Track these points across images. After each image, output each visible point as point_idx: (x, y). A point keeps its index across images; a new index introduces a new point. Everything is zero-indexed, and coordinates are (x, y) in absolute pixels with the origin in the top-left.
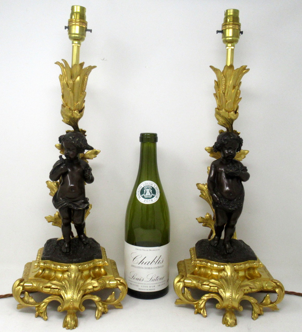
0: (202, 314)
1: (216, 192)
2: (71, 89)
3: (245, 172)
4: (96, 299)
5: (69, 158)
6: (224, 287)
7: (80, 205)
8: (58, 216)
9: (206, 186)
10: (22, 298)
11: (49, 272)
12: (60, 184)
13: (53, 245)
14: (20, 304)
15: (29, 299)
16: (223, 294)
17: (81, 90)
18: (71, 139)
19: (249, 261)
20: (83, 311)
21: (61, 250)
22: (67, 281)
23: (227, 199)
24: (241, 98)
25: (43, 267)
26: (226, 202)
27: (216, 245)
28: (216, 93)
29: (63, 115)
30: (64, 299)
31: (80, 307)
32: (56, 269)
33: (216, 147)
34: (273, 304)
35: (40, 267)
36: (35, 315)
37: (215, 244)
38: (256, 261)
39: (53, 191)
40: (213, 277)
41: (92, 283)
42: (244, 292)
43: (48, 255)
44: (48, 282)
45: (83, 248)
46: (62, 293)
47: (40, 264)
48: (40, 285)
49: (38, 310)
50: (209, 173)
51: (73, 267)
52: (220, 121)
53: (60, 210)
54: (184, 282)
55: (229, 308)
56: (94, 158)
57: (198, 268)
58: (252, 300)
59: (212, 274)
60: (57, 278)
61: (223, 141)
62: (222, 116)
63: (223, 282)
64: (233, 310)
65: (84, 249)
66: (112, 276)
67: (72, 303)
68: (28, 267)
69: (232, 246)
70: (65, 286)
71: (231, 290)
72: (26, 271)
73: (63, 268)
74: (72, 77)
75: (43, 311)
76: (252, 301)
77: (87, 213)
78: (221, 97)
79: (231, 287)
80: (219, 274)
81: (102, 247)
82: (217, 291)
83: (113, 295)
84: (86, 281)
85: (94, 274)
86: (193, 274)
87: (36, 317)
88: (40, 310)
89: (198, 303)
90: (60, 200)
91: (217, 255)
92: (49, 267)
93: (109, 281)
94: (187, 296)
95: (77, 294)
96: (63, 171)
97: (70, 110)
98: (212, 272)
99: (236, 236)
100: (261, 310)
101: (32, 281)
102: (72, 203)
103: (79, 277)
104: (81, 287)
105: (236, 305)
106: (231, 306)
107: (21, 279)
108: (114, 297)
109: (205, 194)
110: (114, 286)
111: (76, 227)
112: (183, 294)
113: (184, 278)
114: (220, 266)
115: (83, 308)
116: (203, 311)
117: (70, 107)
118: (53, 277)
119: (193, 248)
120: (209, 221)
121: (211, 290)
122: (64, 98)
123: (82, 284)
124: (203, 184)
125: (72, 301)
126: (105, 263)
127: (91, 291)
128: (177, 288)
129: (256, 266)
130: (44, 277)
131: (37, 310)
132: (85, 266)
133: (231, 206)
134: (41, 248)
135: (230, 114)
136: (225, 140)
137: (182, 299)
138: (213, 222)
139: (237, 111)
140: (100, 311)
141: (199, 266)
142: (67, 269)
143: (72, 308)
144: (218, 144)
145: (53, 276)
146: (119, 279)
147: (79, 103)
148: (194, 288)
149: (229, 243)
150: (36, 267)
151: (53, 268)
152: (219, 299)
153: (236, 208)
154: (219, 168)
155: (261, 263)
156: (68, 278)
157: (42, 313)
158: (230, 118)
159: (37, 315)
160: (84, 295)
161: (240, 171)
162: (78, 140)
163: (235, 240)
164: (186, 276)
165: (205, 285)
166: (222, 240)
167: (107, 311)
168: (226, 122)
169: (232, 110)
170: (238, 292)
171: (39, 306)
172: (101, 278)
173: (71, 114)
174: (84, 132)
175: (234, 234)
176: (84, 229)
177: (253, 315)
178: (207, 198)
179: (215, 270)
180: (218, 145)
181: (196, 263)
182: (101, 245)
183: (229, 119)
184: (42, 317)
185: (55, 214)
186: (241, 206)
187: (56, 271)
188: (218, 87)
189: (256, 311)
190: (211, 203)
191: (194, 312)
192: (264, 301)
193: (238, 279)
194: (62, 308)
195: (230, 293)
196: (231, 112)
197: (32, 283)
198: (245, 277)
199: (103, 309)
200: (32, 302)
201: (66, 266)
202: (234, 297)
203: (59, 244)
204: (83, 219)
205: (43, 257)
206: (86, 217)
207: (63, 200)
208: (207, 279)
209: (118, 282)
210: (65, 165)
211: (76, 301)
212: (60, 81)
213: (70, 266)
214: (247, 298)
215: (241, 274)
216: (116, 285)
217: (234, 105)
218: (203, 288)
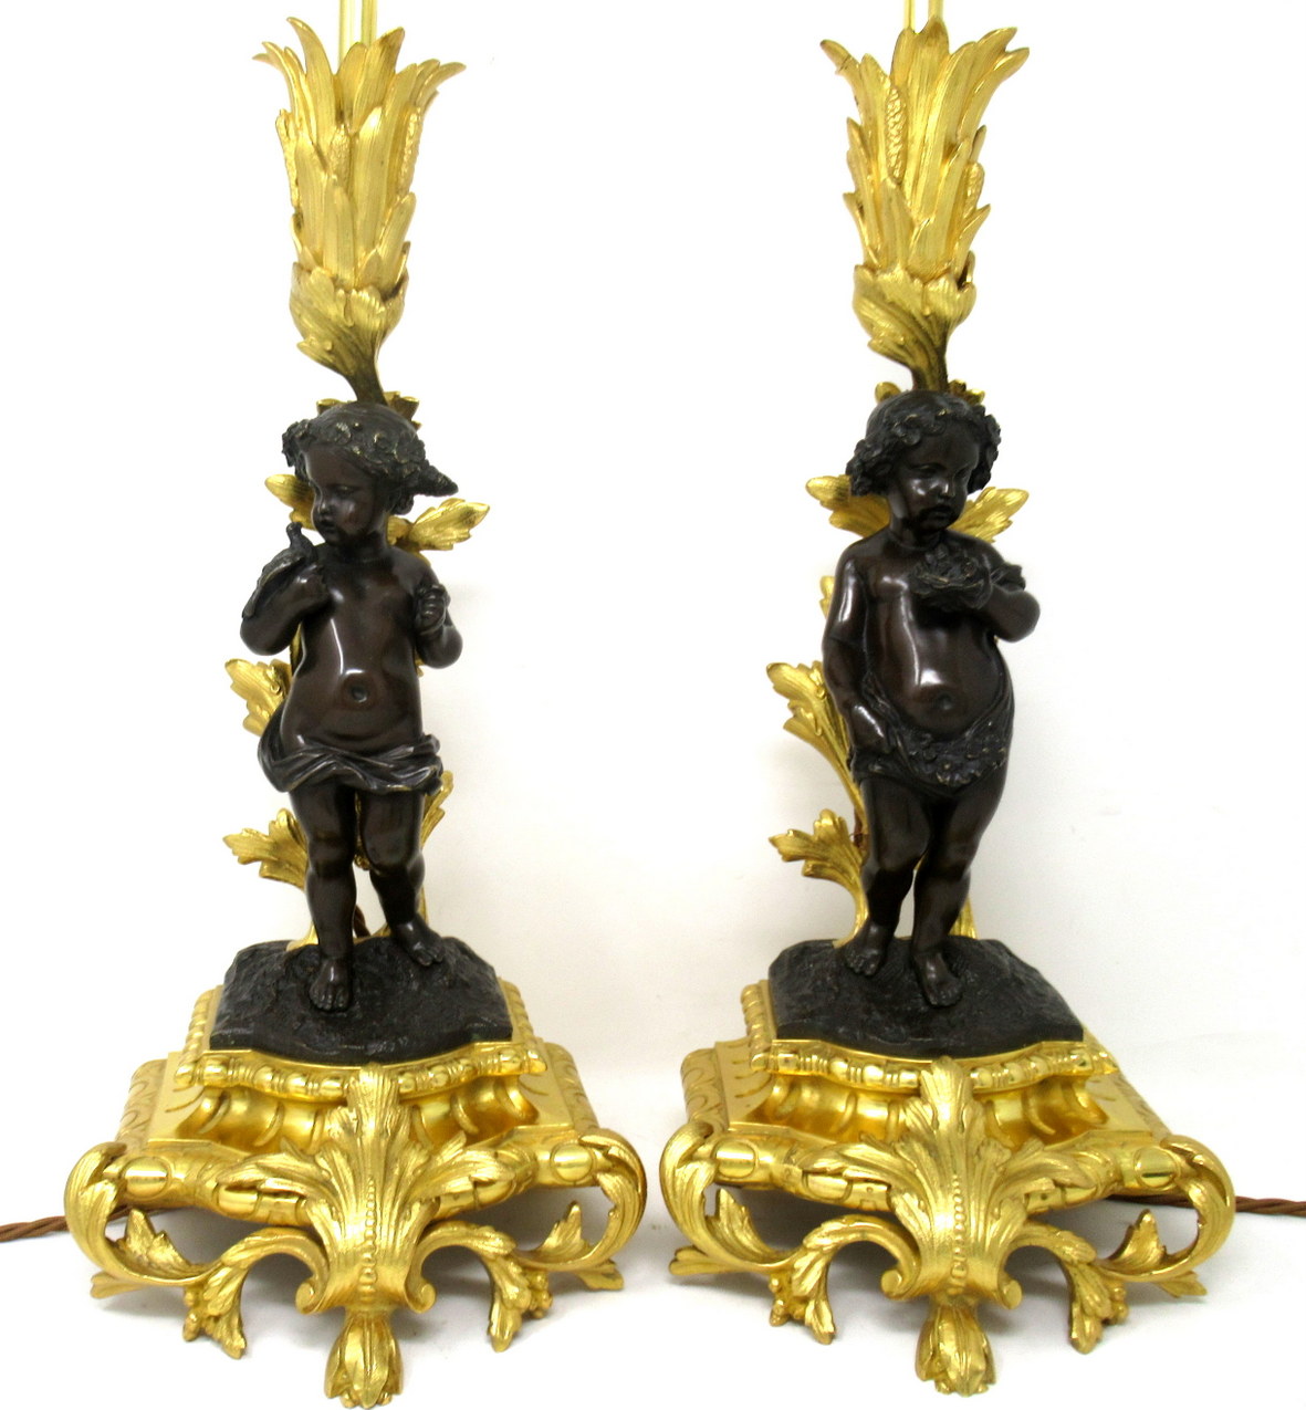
0: (810, 1327)
1: (868, 698)
2: (335, 172)
3: (1015, 589)
4: (491, 1243)
5: (334, 538)
6: (920, 1182)
7: (395, 770)
8: (288, 832)
9: (817, 676)
10: (111, 1244)
11: (249, 1111)
12: (293, 670)
13: (265, 974)
14: (105, 1274)
15: (149, 1248)
16: (916, 1223)
17: (389, 183)
18: (343, 434)
19: (1044, 1043)
20: (428, 1307)
21: (306, 997)
22: (343, 1152)
23: (928, 731)
24: (987, 207)
25: (217, 1081)
26: (924, 743)
27: (872, 966)
28: (858, 190)
29: (300, 316)
30: (328, 1250)
31: (411, 1289)
32: (284, 1096)
33: (863, 463)
34: (1176, 1266)
35: (206, 1084)
36: (185, 1328)
37: (867, 963)
38: (1078, 1044)
39: (261, 708)
40: (862, 1132)
41: (468, 1163)
42: (1025, 1208)
43: (245, 1024)
44: (246, 1160)
45: (415, 986)
46: (318, 1215)
47: (203, 1067)
48: (206, 1176)
49: (197, 1303)
50: (828, 611)
51: (370, 1082)
52: (881, 329)
53: (297, 797)
54: (712, 1158)
55: (952, 1291)
56: (456, 545)
57: (786, 1088)
58: (1070, 1248)
59: (855, 1118)
60: (288, 1139)
61: (899, 432)
62: (892, 304)
63: (916, 1157)
64: (972, 1301)
65: (419, 992)
66: (565, 1125)
67: (369, 1270)
68: (146, 1084)
69: (956, 974)
70: (334, 1181)
71: (958, 1200)
72: (137, 1104)
73: (318, 1090)
74: (340, 116)
75: (223, 1311)
76: (1068, 1250)
77: (431, 817)
78: (885, 205)
79: (956, 1184)
80: (893, 1112)
81: (506, 984)
82: (883, 1205)
83: (571, 1220)
84: (435, 1152)
85: (477, 1115)
86: (760, 1115)
87: (191, 1340)
88: (206, 1306)
89: (791, 1269)
90: (298, 749)
91: (877, 1016)
92: (247, 1084)
93: (554, 1151)
94: (733, 1232)
95: (393, 1223)
96: (308, 603)
97: (336, 288)
98: (855, 1107)
99: (969, 921)
100: (1117, 1297)
101: (164, 1158)
102: (356, 761)
103: (403, 1132)
104: (413, 1186)
105: (986, 1275)
106: (963, 1284)
107: (108, 1144)
108: (579, 1232)
109: (810, 716)
110: (578, 1176)
111: (377, 882)
112: (710, 1222)
113: (714, 1138)
114: (895, 1076)
115: (426, 1292)
116: (817, 1310)
117: (334, 272)
118: (271, 1134)
119: (758, 987)
120: (835, 850)
121: (853, 1200)
122: (305, 229)
123: (419, 1171)
124: (801, 667)
125: (369, 1261)
126: (529, 1060)
127: (465, 1202)
128: (678, 1194)
129: (1079, 1072)
130: (223, 1136)
131: (191, 1304)
132: (431, 1075)
133: (947, 767)
134: (212, 992)
135: (932, 288)
136: (909, 426)
137: (705, 1251)
138: (856, 853)
139: (968, 279)
140: (514, 1305)
141: (791, 1076)
142: (339, 1093)
143: (371, 1294)
144: (876, 447)
145: (272, 1125)
146: (601, 1140)
147: (382, 250)
148: (766, 1189)
149: (939, 956)
150: (182, 1083)
151: (268, 1090)
152: (895, 1247)
153: (973, 777)
154: (879, 577)
155: (1103, 1055)
156: (345, 1138)
157: (217, 1319)
158: (933, 314)
159: (193, 1326)
160: (430, 1226)
161: (992, 584)
162: (378, 439)
163: (967, 940)
164: (724, 1130)
165: (822, 1172)
166: (901, 940)
167: (545, 1305)
168: (910, 337)
169: (942, 269)
170: (996, 1210)
171: (201, 1285)
172: (510, 1135)
173: (342, 307)
174: (409, 407)
175: (964, 911)
176: (419, 894)
177: (1075, 1324)
178: (823, 733)
179: (873, 1097)
180: (876, 453)
181: (776, 1062)
182: (498, 973)
183: (926, 317)
184: (220, 1342)
185: (274, 822)
186: (998, 764)
187: (281, 1106)
188: (868, 155)
189: (1092, 1303)
190: (843, 758)
191: (767, 1313)
192: (1128, 1251)
193: (993, 1142)
194: (319, 1292)
195: (957, 1212)
196: (936, 278)
197: (164, 1166)
198: (1025, 1131)
199: (527, 1294)
200: (169, 1264)
201: (336, 1078)
202: (976, 1238)
203: (299, 970)
204: (411, 844)
205: (220, 1035)
206: (428, 834)
207: (311, 748)
208: (834, 1143)
209: (599, 1155)
210: (319, 571)
211: (389, 1257)
212: (282, 143)
213: (352, 1079)
214: (1042, 1237)
215: (1007, 1111)
216: (583, 1171)
217: (949, 246)
218: (810, 1191)
